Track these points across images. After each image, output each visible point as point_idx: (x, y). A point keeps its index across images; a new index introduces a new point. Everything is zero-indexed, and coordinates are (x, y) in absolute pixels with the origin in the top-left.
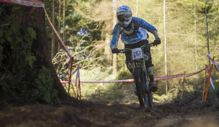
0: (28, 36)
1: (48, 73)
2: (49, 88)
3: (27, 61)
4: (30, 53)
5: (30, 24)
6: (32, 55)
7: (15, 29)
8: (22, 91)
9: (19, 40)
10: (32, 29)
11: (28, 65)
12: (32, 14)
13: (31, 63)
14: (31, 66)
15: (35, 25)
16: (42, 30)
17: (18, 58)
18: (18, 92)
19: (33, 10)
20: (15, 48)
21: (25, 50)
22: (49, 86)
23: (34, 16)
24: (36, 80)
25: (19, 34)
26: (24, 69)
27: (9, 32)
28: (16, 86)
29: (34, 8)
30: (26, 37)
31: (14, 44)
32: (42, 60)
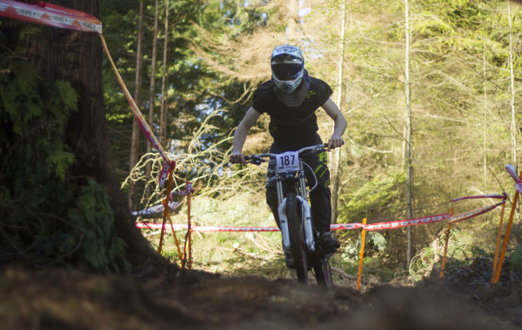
0: (57, 102)
1: (102, 194)
2: (102, 234)
3: (53, 163)
4: (61, 145)
5: (64, 72)
6: (65, 150)
7: (25, 84)
8: (35, 236)
9: (35, 110)
10: (68, 84)
11: (54, 174)
12: (71, 49)
13: (61, 170)
14: (63, 177)
15: (77, 76)
16: (92, 89)
17: (28, 155)
18: (26, 239)
19: (73, 37)
20: (23, 130)
21: (49, 138)
22: (102, 227)
23: (74, 52)
24: (70, 211)
25: (34, 96)
26: (43, 185)
27: (9, 90)
28: (19, 224)
29: (76, 34)
30: (53, 103)
31: (22, 120)
32: (90, 164)
